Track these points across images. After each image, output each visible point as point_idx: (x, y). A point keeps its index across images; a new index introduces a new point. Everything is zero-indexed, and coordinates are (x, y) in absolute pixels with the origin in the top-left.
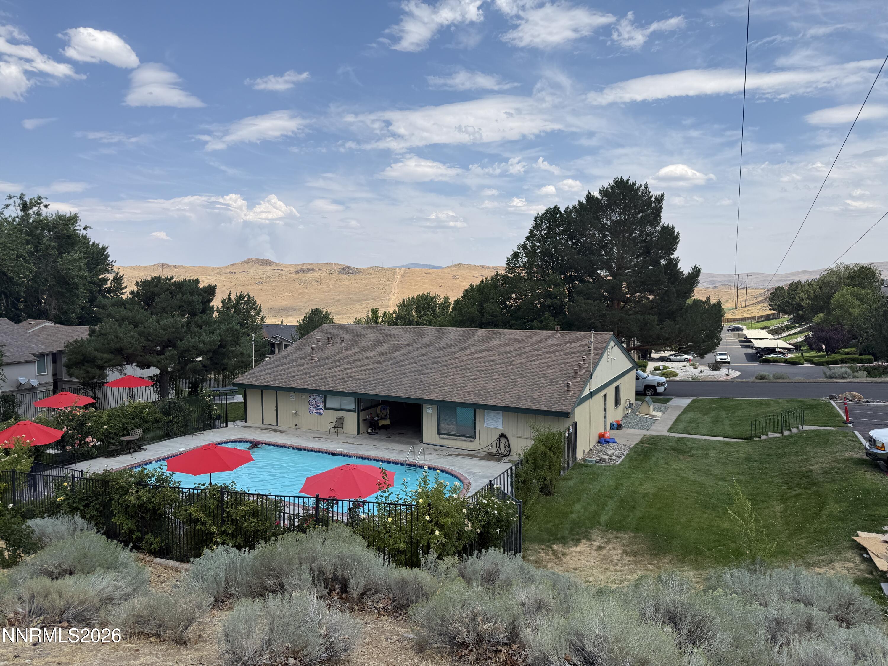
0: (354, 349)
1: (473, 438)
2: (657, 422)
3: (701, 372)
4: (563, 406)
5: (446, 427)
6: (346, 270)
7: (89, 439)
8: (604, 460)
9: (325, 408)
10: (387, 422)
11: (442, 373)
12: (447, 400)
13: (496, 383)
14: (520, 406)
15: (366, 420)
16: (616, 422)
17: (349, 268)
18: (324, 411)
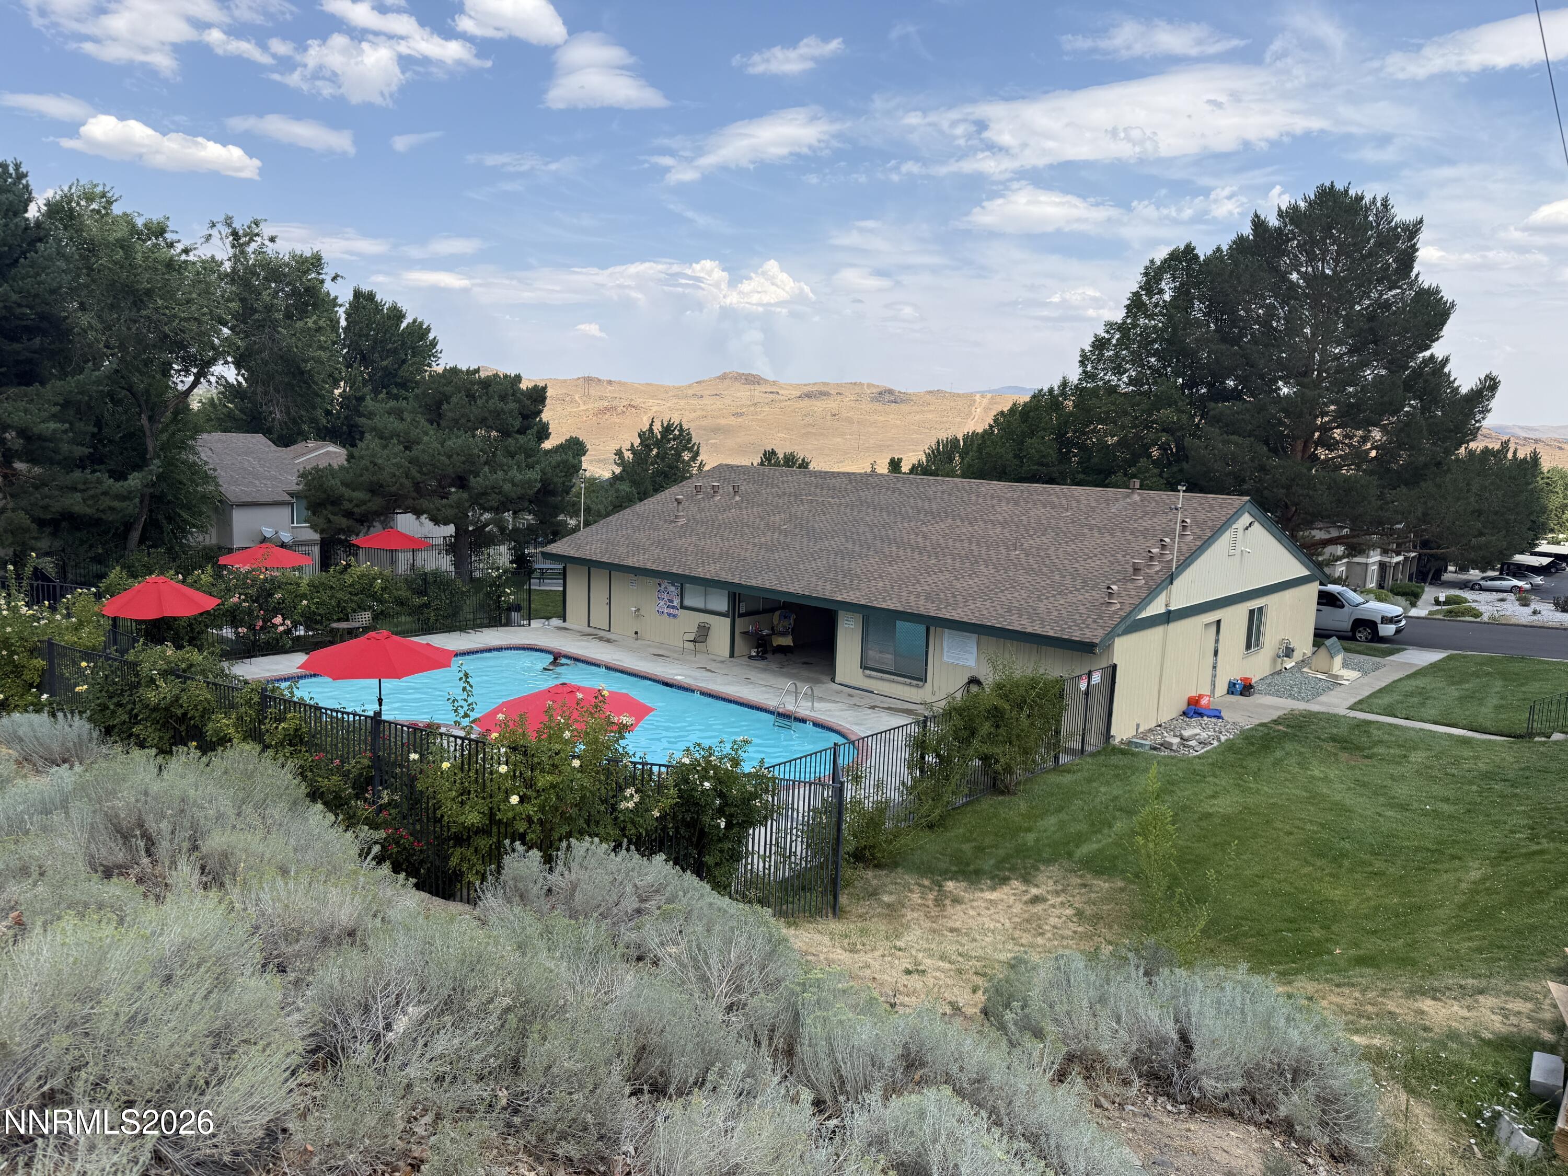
0: (752, 507)
1: (921, 680)
2: (1339, 689)
3: (1535, 612)
4: (1087, 631)
5: (878, 656)
6: (887, 396)
7: (278, 620)
8: (1167, 746)
9: (683, 607)
10: (787, 641)
11: (885, 556)
12: (875, 604)
13: (976, 580)
14: (1005, 625)
15: (745, 633)
16: (1245, 680)
17: (891, 392)
18: (681, 612)
